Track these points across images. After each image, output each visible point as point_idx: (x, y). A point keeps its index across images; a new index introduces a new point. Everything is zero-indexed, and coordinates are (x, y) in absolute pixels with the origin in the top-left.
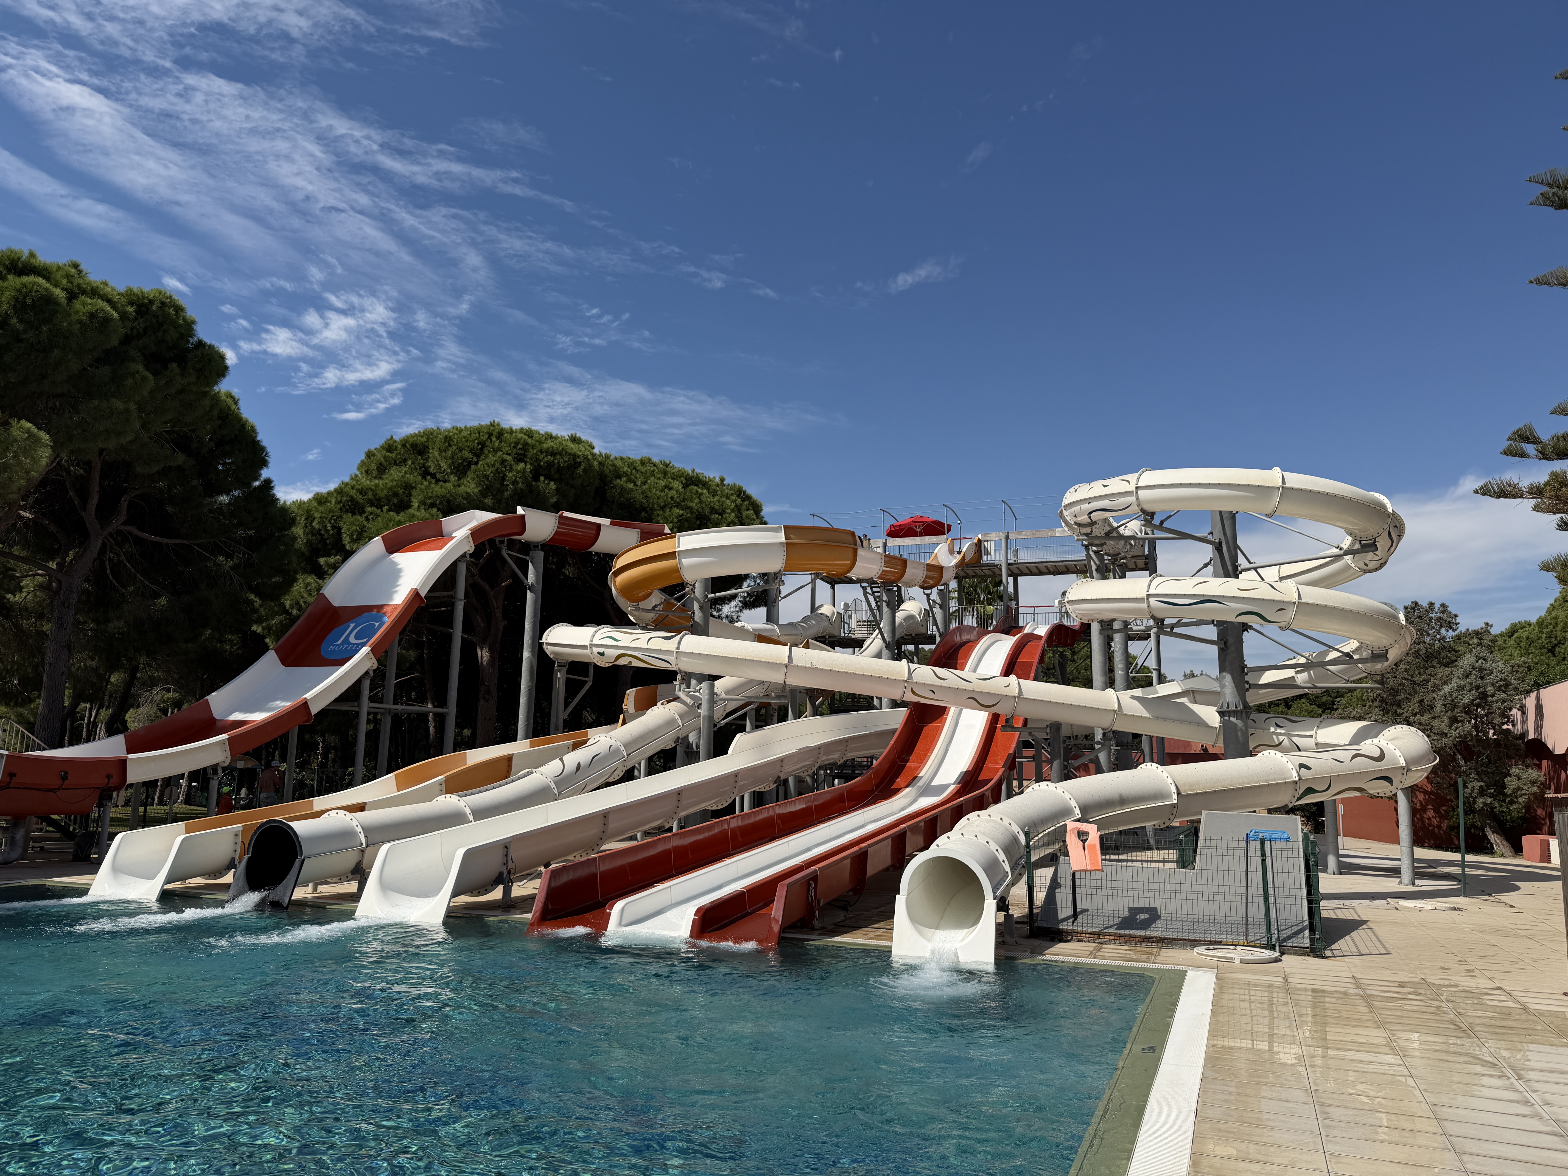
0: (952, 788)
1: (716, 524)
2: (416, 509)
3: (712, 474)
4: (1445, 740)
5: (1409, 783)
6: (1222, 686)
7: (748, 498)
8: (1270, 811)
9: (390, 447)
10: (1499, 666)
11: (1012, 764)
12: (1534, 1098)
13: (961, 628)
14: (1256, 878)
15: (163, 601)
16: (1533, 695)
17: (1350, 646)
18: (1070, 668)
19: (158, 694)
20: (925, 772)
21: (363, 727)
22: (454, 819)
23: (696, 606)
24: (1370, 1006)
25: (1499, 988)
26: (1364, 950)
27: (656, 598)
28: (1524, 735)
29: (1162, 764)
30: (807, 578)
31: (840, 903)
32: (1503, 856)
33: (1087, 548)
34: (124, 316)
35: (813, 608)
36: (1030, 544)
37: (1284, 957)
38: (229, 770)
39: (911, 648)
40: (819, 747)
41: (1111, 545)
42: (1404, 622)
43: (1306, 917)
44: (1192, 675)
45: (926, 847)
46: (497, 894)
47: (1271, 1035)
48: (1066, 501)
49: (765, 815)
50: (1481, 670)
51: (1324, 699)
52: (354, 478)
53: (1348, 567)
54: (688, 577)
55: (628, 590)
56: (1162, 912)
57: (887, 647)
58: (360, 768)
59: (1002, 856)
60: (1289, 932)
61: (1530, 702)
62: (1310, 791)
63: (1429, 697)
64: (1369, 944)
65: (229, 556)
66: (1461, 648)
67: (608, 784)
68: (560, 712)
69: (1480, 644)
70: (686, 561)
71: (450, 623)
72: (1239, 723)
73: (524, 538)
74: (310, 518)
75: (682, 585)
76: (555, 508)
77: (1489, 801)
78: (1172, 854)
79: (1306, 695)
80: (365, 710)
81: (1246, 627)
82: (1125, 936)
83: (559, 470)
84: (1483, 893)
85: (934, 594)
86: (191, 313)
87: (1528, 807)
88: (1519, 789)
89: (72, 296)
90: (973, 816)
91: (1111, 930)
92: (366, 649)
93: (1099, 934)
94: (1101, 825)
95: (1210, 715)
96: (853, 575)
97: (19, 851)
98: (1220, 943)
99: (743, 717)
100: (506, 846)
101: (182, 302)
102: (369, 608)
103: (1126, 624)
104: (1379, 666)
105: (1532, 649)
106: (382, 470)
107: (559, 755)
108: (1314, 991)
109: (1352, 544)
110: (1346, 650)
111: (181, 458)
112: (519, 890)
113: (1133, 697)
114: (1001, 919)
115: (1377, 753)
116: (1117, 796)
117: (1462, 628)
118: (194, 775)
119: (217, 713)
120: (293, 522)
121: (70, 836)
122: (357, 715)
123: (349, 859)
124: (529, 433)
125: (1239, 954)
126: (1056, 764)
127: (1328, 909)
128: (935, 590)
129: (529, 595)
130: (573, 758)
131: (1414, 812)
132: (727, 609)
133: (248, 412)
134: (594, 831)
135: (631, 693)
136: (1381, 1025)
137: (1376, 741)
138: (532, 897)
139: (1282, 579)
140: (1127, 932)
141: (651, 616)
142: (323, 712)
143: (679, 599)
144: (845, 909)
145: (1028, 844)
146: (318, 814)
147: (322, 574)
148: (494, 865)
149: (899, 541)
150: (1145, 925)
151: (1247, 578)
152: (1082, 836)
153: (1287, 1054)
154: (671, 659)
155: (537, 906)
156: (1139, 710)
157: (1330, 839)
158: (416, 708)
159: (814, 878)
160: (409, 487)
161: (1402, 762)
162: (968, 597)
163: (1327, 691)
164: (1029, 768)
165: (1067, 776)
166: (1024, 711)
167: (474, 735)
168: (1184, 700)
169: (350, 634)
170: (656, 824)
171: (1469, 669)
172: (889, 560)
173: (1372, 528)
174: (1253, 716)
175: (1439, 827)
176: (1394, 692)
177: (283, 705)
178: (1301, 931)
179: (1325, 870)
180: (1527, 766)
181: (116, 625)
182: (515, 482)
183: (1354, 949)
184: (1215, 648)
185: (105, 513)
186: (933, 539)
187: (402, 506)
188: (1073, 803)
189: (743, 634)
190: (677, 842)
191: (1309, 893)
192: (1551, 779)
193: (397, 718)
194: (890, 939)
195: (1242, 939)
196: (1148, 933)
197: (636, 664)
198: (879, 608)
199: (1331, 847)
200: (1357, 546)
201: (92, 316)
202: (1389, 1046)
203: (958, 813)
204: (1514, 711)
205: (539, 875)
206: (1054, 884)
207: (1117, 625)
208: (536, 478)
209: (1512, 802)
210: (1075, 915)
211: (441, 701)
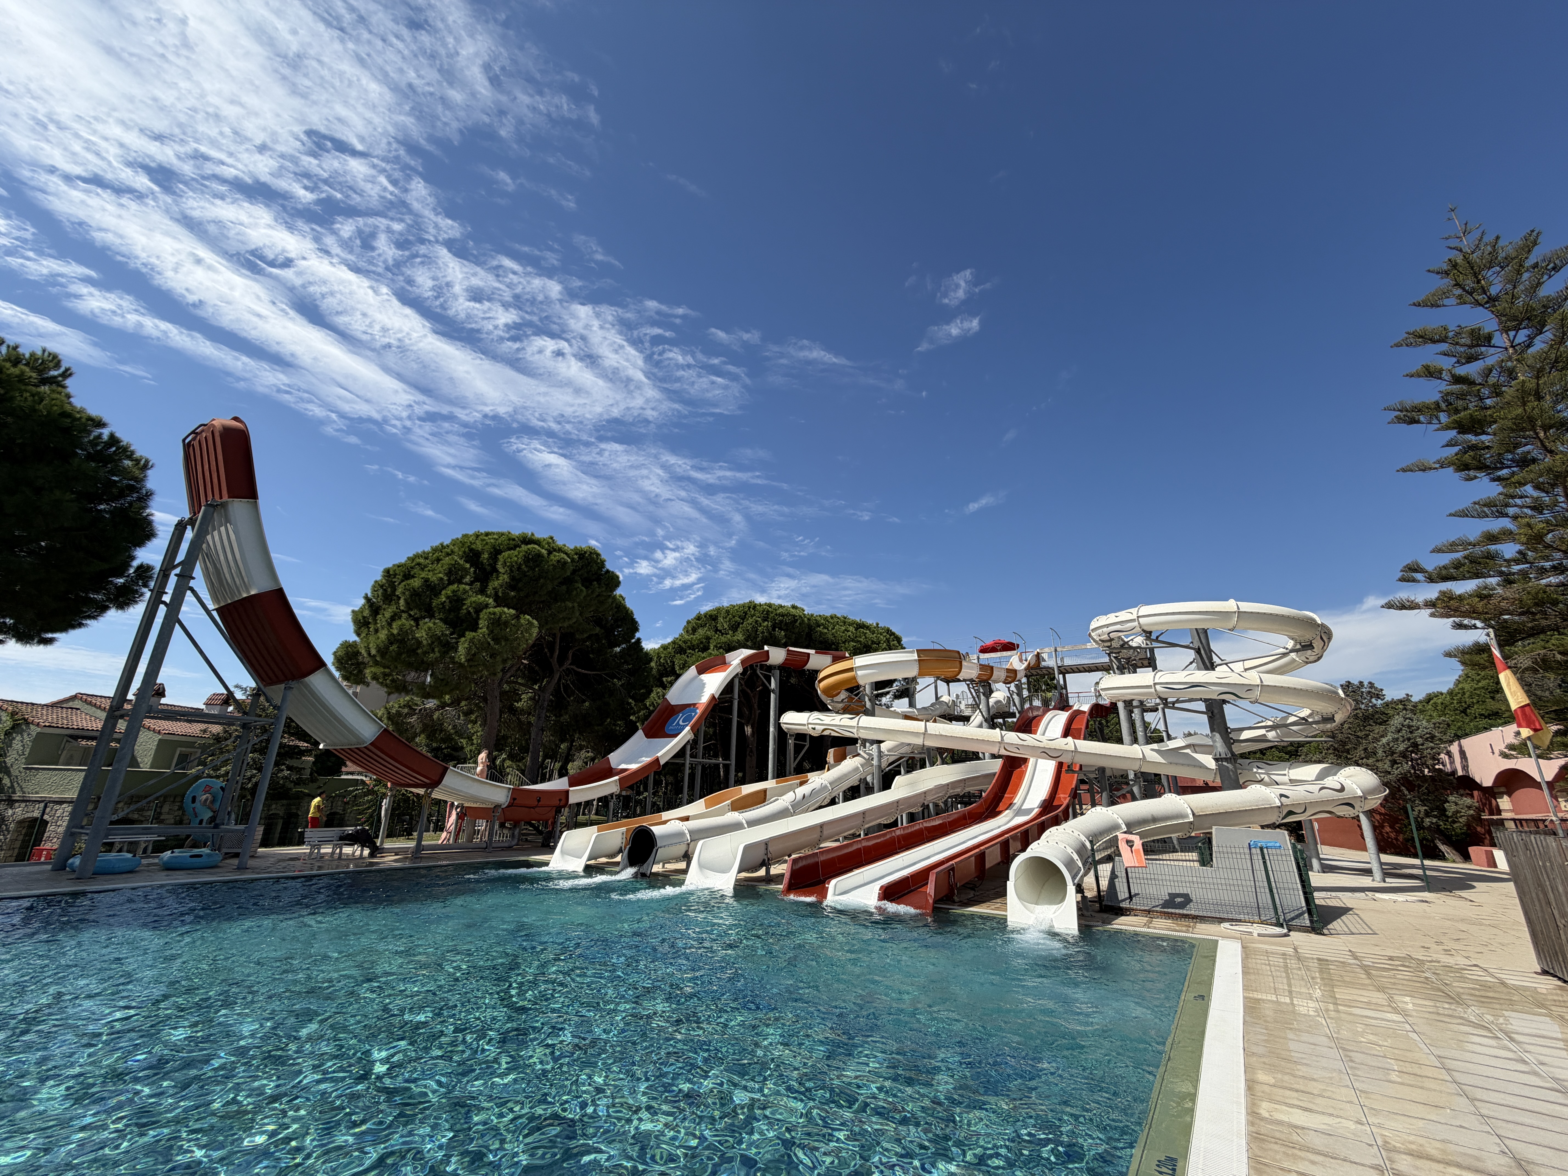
0: (1036, 811)
1: (876, 650)
2: (712, 650)
3: (870, 621)
4: (1389, 777)
5: (1367, 808)
6: (1214, 741)
7: (893, 634)
8: (1263, 827)
9: (699, 618)
10: (1423, 724)
11: (1075, 795)
12: (1527, 1057)
13: (1032, 708)
14: (1261, 875)
15: (587, 704)
16: (1456, 744)
17: (1305, 713)
18: (1106, 731)
19: (583, 754)
20: (1017, 800)
21: (687, 771)
22: (736, 826)
23: (867, 699)
24: (1368, 974)
25: (1475, 965)
26: (1354, 931)
27: (843, 695)
28: (1454, 772)
29: (1179, 794)
30: (932, 680)
31: (970, 886)
32: (1454, 861)
33: (1109, 655)
34: (573, 560)
35: (937, 698)
36: (1070, 654)
37: (1291, 933)
38: (619, 796)
39: (1001, 721)
40: (948, 785)
41: (1125, 653)
42: (1343, 695)
43: (1304, 904)
44: (1190, 735)
45: (1023, 850)
46: (762, 872)
47: (1290, 992)
48: (1092, 627)
49: (917, 827)
50: (1409, 727)
51: (1289, 748)
52: (681, 635)
53: (1294, 661)
54: (861, 682)
55: (828, 691)
56: (1193, 897)
57: (986, 720)
58: (685, 796)
59: (1075, 857)
60: (1292, 915)
61: (1454, 748)
62: (1290, 813)
63: (1370, 747)
64: (1358, 926)
65: (619, 679)
66: (1391, 712)
67: (820, 807)
68: (791, 764)
69: (1405, 709)
70: (859, 673)
71: (731, 713)
72: (1229, 766)
73: (769, 663)
74: (659, 657)
75: (858, 687)
76: (784, 646)
77: (1434, 820)
78: (1194, 856)
79: (1275, 746)
80: (688, 762)
81: (1224, 702)
82: (1168, 913)
83: (786, 624)
84: (1444, 889)
85: (1013, 687)
86: (603, 557)
87: (1468, 825)
88: (1458, 812)
89: (550, 553)
90: (1053, 829)
91: (1158, 909)
92: (688, 728)
93: (1149, 911)
94: (1142, 835)
95: (1209, 761)
96: (960, 677)
97: (516, 841)
98: (1240, 921)
99: (899, 766)
100: (766, 843)
101: (599, 551)
102: (689, 705)
103: (1141, 702)
104: (1329, 726)
105: (1447, 711)
106: (694, 630)
107: (792, 789)
108: (1319, 959)
109: (1295, 645)
110: (1302, 715)
111: (597, 630)
112: (775, 870)
113: (1152, 750)
114: (1079, 899)
115: (1338, 787)
116: (1150, 817)
117: (1388, 698)
118: (600, 799)
119: (613, 765)
120: (651, 660)
121: (540, 833)
122: (684, 765)
123: (681, 849)
124: (770, 605)
125: (1257, 929)
126: (1104, 794)
127: (1320, 898)
128: (1013, 685)
129: (772, 696)
130: (801, 791)
131: (1375, 828)
132: (884, 700)
133: (629, 604)
134: (815, 836)
135: (831, 751)
136: (1381, 989)
137: (1336, 778)
138: (782, 875)
139: (1246, 670)
140: (1170, 910)
141: (841, 705)
142: (667, 763)
143: (856, 695)
144: (972, 889)
145: (1092, 849)
146: (665, 822)
147: (666, 687)
148: (760, 855)
149: (987, 656)
150: (1182, 906)
151: (1221, 671)
152: (1130, 843)
153: (1306, 1007)
154: (854, 731)
155: (786, 880)
156: (1159, 759)
157: (1312, 847)
158: (713, 761)
159: (952, 869)
160: (708, 638)
161: (1360, 793)
162: (1035, 689)
163: (1292, 744)
164: (1086, 797)
165: (1113, 803)
166: (1079, 760)
167: (744, 776)
168: (1188, 751)
169: (680, 719)
170: (851, 832)
171: (1399, 726)
172: (983, 667)
173: (1307, 635)
174: (1240, 761)
175: (1396, 839)
176: (1343, 743)
177: (646, 760)
178: (1302, 914)
179: (1312, 870)
180: (1462, 795)
181: (565, 718)
182: (763, 633)
183: (1346, 929)
184: (1205, 717)
185: (561, 660)
186: (1009, 653)
187: (705, 649)
188: (1120, 821)
189: (896, 715)
190: (865, 844)
191: (1303, 886)
192: (1484, 805)
193: (704, 767)
194: (1006, 910)
195: (1256, 919)
196: (1185, 912)
197: (834, 734)
198: (978, 697)
199: (1314, 853)
200: (1298, 646)
201: (558, 561)
202: (1390, 1006)
203: (1042, 828)
204: (1442, 756)
205: (786, 862)
206: (1113, 876)
207: (1135, 703)
208: (774, 630)
209: (1454, 822)
210: (1131, 897)
211: (727, 757)
